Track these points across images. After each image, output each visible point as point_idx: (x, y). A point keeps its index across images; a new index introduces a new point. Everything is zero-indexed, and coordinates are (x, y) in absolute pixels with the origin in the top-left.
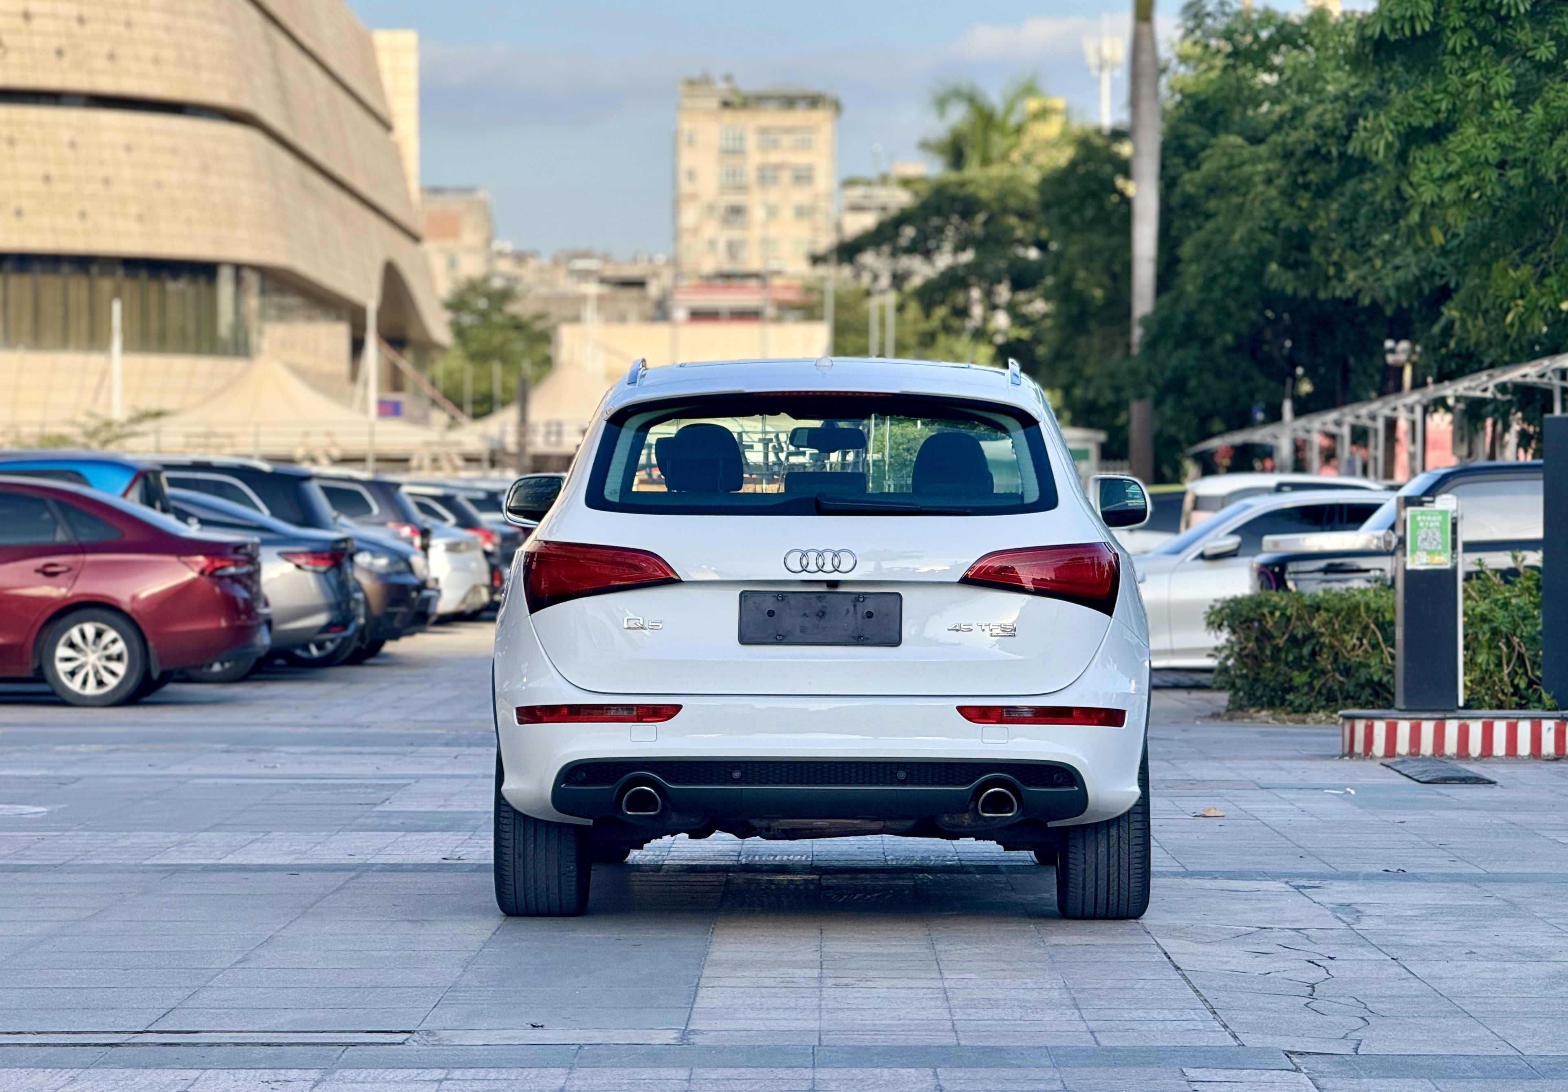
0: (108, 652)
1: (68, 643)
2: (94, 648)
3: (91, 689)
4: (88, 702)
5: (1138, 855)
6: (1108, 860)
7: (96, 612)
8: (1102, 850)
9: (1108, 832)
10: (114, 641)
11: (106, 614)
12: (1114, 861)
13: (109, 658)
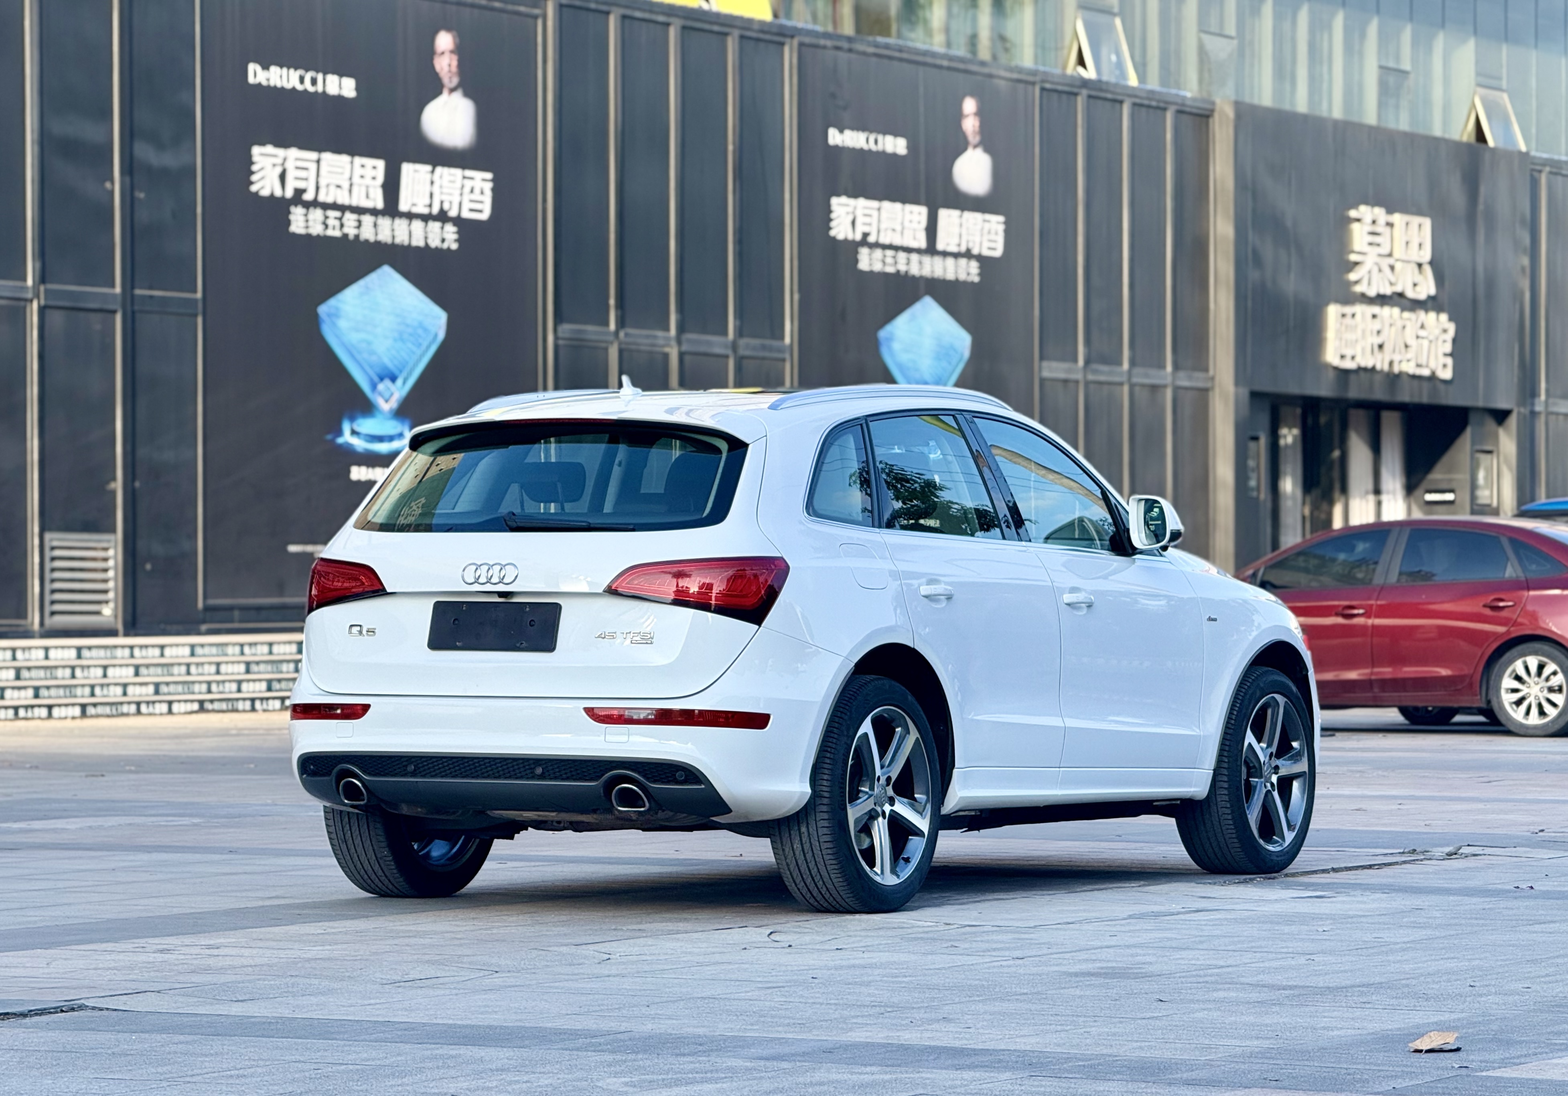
0: (1550, 684)
1: (1514, 675)
2: (1536, 679)
3: (1534, 719)
4: (1531, 732)
5: (829, 851)
6: (805, 856)
7: (1537, 645)
8: (797, 846)
9: (799, 830)
10: (1555, 673)
11: (1546, 647)
12: (809, 856)
13: (1551, 690)
